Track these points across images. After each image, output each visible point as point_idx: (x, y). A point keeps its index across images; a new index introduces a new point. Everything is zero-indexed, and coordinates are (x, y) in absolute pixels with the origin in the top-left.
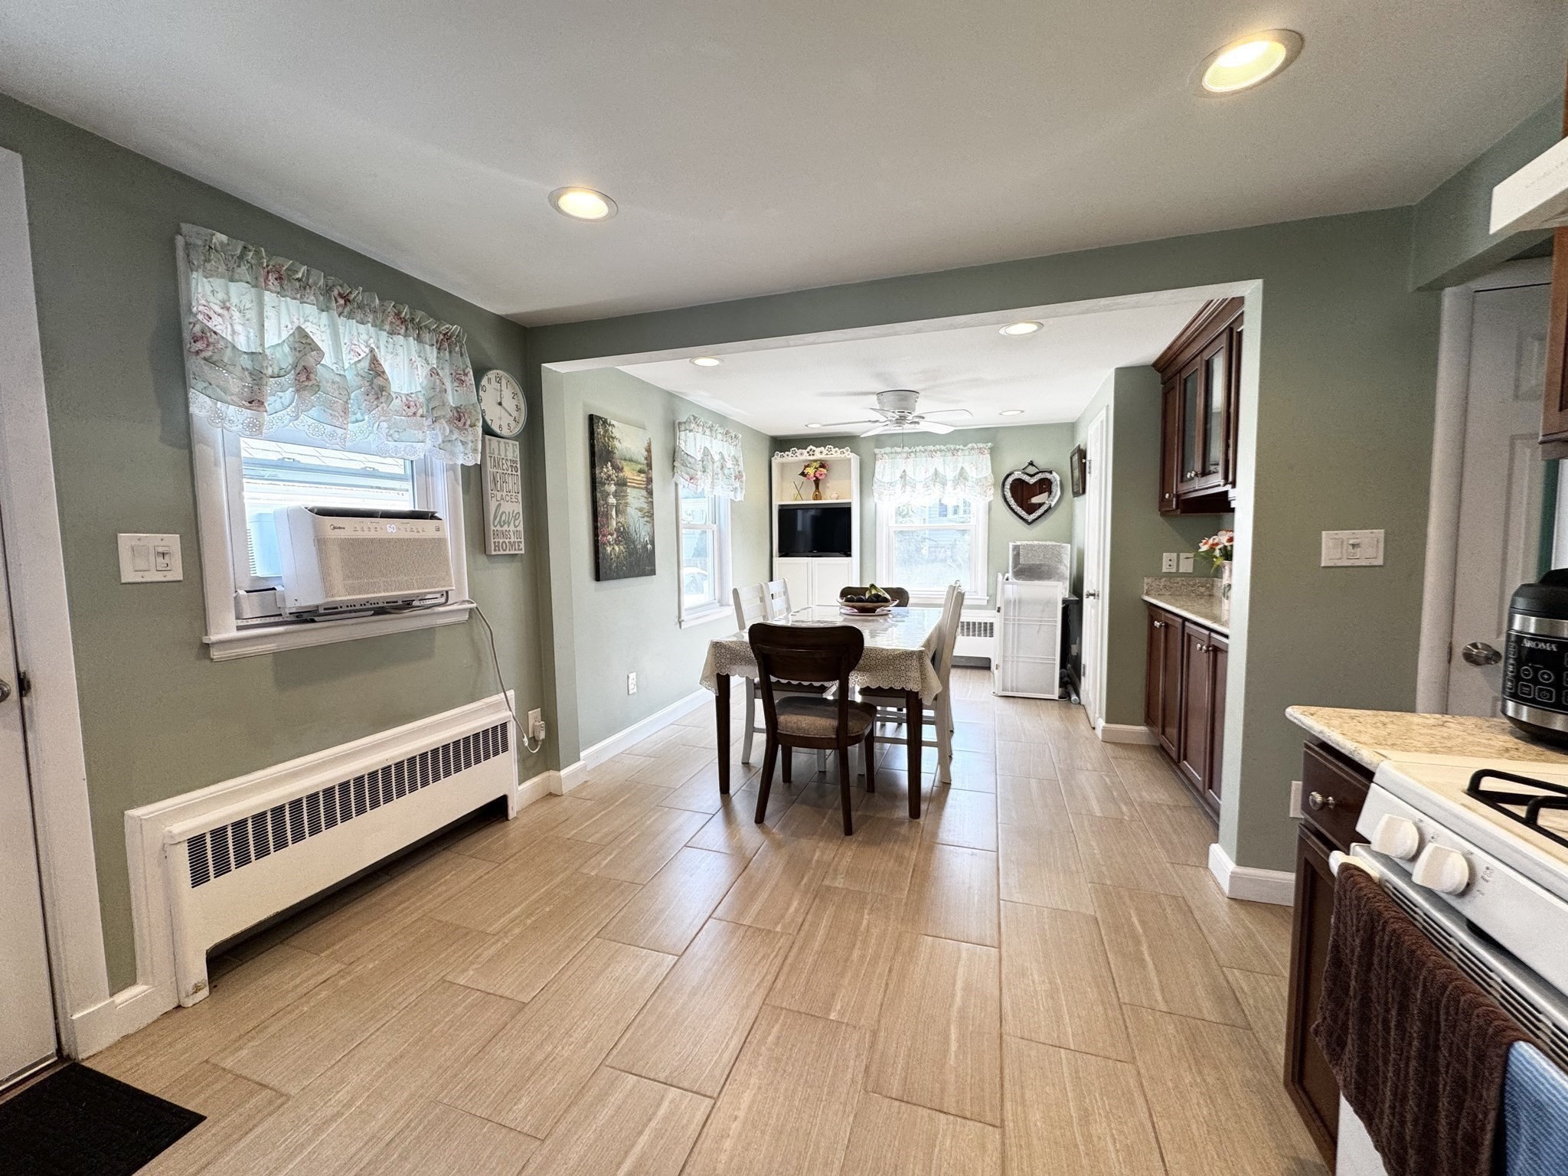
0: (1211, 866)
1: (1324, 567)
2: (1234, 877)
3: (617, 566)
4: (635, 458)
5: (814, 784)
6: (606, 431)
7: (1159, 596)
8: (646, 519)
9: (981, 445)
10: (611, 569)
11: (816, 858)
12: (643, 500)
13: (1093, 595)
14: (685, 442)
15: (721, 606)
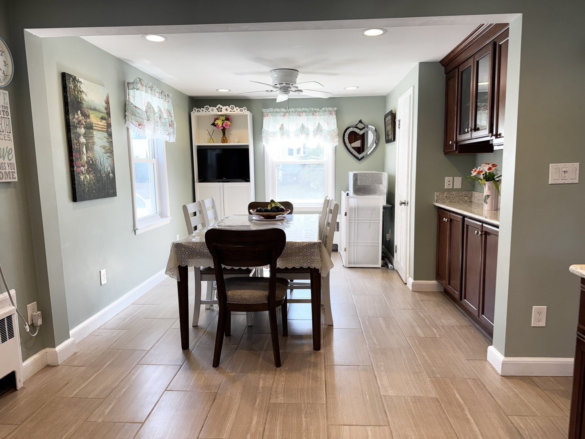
0: (488, 359)
1: (550, 184)
2: (504, 364)
3: (89, 190)
4: (98, 108)
5: (245, 336)
6: (76, 86)
7: (443, 203)
8: (108, 154)
9: (330, 109)
10: (84, 191)
11: (261, 385)
12: (105, 140)
13: (404, 203)
14: (134, 97)
15: (161, 217)
